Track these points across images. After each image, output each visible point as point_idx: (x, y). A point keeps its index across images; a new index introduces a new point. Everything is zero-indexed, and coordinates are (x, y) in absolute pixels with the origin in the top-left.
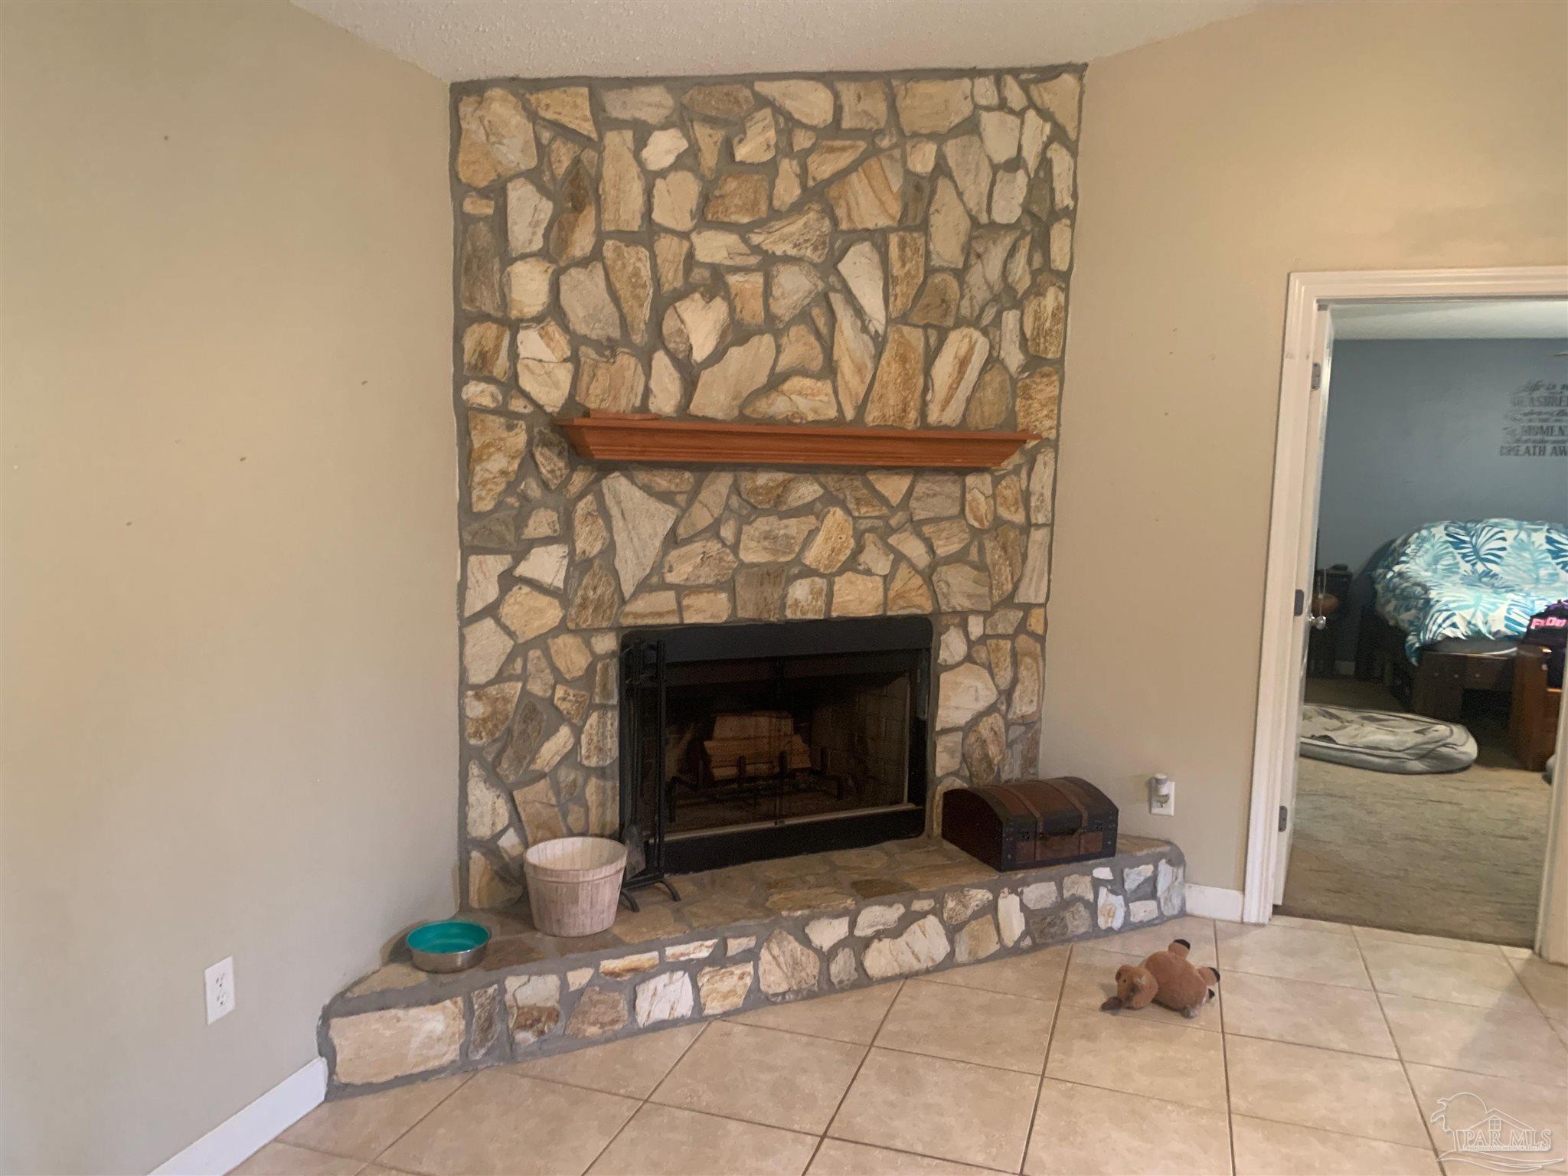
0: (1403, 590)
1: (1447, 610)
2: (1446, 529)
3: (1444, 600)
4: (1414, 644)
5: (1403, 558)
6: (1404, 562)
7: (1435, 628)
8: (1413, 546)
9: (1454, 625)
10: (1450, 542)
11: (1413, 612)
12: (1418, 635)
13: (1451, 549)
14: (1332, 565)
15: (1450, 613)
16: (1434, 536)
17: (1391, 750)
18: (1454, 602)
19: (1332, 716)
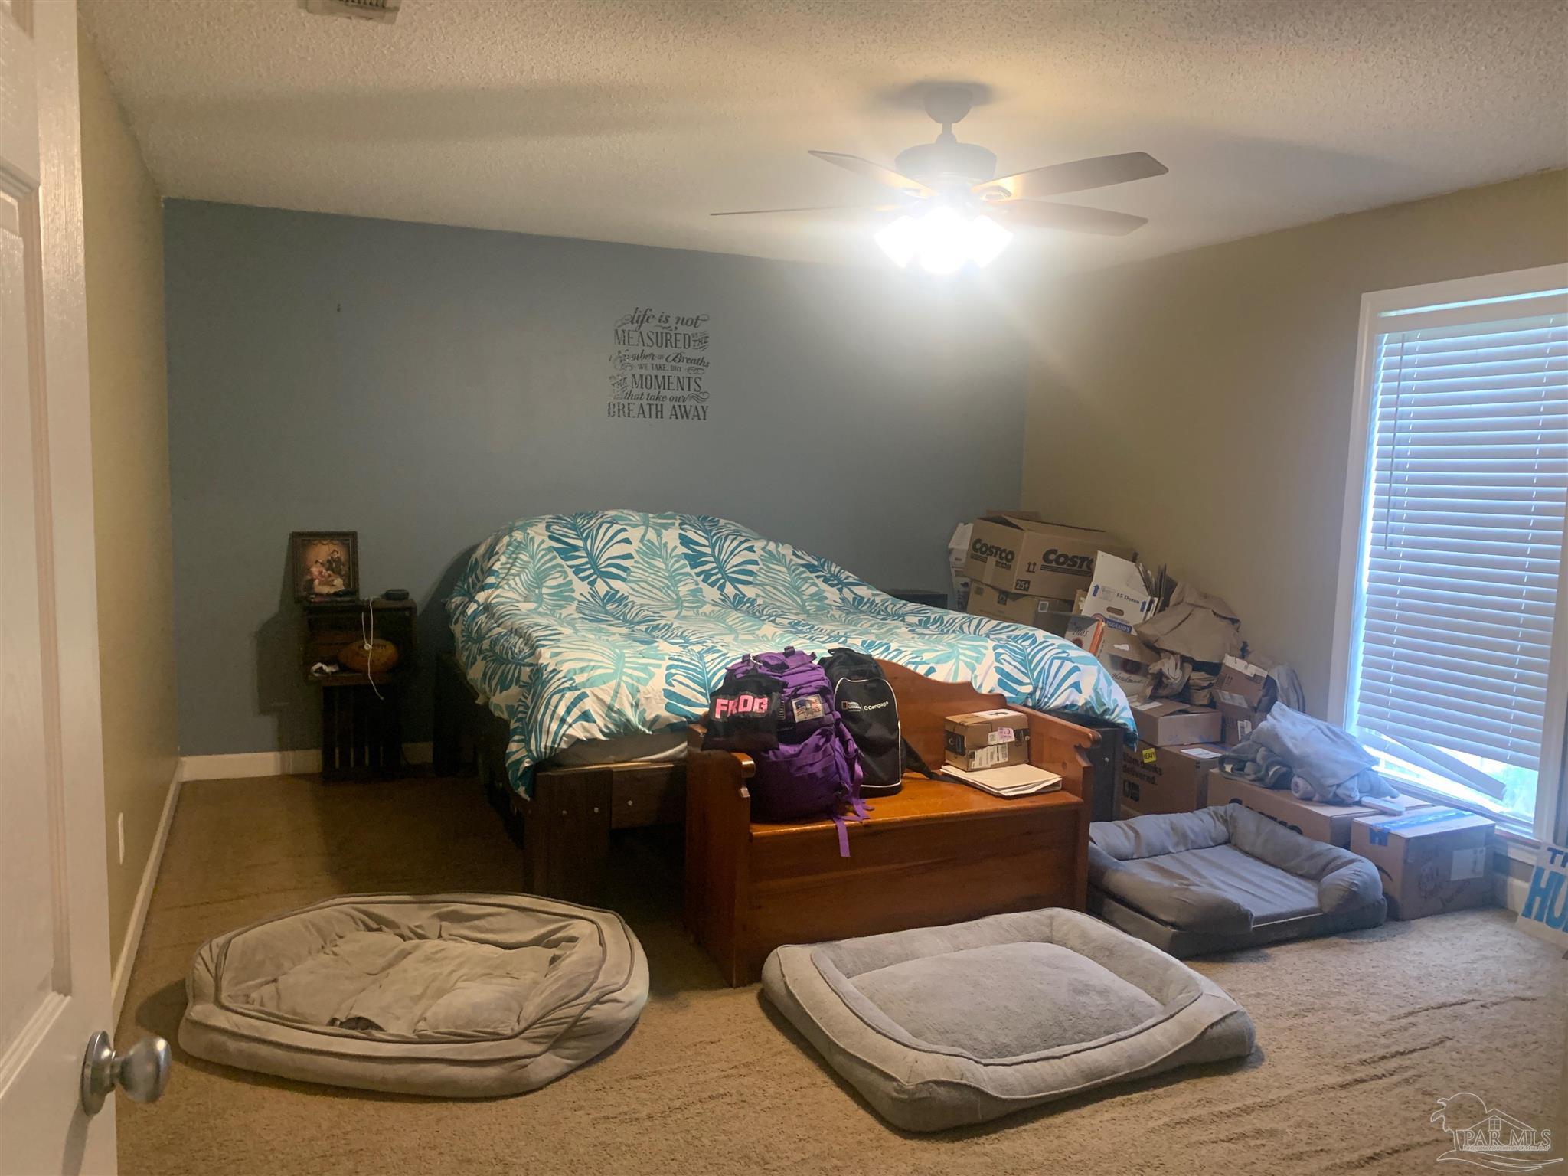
0: (494, 642)
1: (571, 689)
2: (548, 528)
3: (565, 668)
4: (519, 762)
5: (491, 580)
6: (491, 586)
7: (554, 726)
8: (503, 559)
9: (586, 716)
10: (556, 549)
11: (514, 689)
12: (527, 742)
13: (559, 561)
14: (383, 592)
15: (577, 693)
16: (532, 539)
17: (497, 1037)
18: (582, 670)
19: (381, 924)
